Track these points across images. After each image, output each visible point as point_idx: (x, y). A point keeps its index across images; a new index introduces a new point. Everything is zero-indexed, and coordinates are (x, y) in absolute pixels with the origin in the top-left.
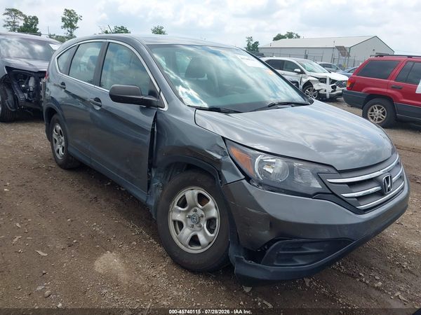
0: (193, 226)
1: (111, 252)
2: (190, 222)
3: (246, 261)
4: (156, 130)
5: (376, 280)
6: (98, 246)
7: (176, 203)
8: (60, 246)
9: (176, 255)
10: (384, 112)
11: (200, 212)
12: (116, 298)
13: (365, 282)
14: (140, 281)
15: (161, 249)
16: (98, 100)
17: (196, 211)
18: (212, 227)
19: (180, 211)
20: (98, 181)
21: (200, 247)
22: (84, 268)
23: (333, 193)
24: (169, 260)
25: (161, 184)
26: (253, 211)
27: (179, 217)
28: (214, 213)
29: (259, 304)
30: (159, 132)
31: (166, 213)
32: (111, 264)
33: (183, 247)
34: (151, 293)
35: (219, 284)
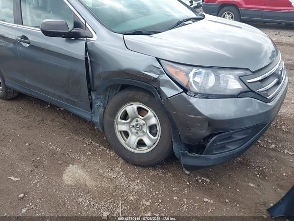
0: (137, 133)
1: (73, 165)
2: (134, 130)
3: (190, 154)
4: (89, 59)
5: (269, 143)
6: (60, 162)
7: (119, 117)
8: (28, 169)
9: (128, 157)
10: (233, 16)
11: (142, 122)
12: (92, 203)
13: (263, 147)
14: (105, 184)
15: (112, 153)
16: (24, 37)
17: (137, 121)
18: (154, 131)
19: (124, 124)
20: (39, 106)
21: (146, 148)
22: (56, 184)
23: (252, 91)
24: (121, 161)
25: (102, 104)
26: (192, 116)
27: (124, 128)
28: (154, 121)
29: (200, 181)
30: (93, 60)
31: (112, 126)
32: (77, 175)
33: (132, 150)
34: (118, 193)
35: (166, 172)
